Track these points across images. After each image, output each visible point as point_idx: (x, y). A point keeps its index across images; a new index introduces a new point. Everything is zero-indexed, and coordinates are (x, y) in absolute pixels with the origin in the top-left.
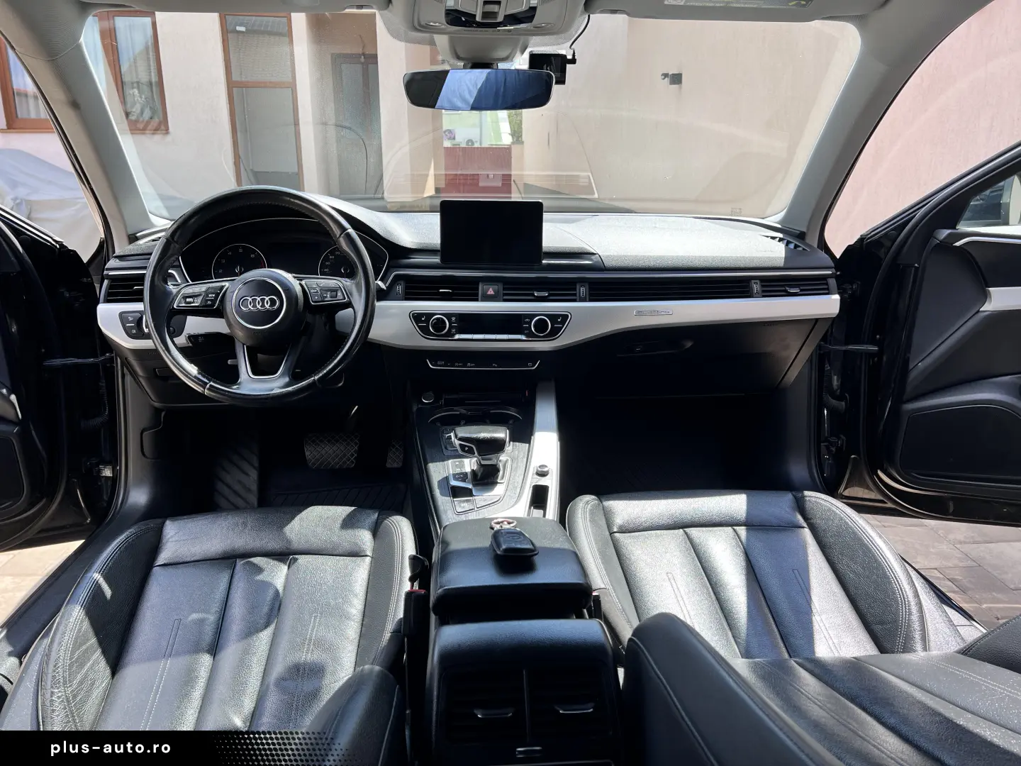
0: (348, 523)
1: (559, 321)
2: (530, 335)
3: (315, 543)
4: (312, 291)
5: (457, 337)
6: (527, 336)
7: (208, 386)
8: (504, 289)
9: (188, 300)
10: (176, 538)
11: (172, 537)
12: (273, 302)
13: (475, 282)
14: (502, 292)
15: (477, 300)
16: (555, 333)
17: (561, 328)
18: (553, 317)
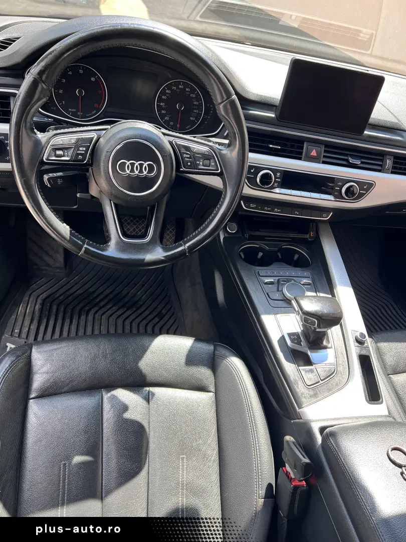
0: (191, 359)
1: (367, 187)
2: (339, 196)
3: (165, 376)
4: (185, 155)
5: (277, 190)
6: (336, 197)
7: (83, 249)
8: (325, 151)
9: (59, 152)
12: (151, 169)
13: (300, 142)
14: (323, 154)
15: (300, 159)
16: (361, 196)
17: (365, 194)
18: (361, 184)
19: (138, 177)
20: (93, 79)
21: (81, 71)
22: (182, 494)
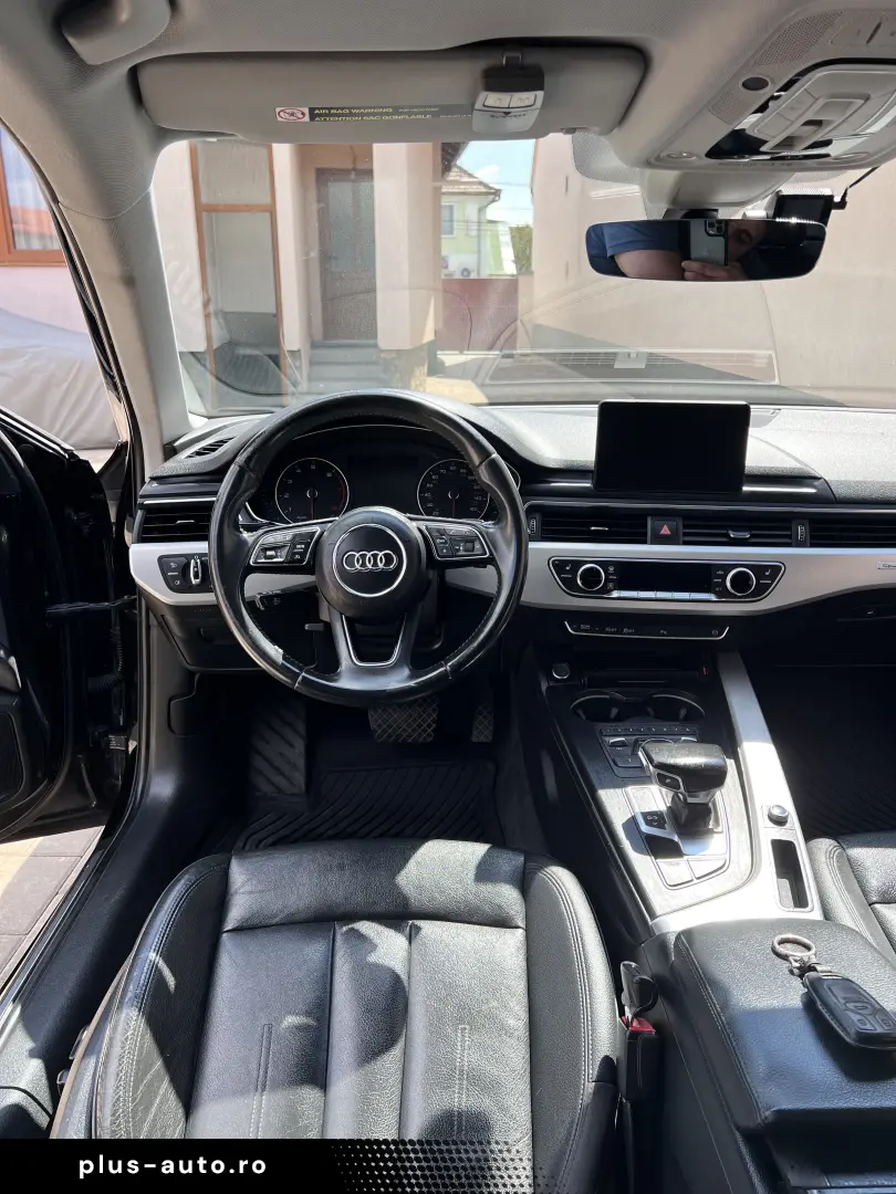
0: (484, 873)
1: (768, 575)
2: (723, 594)
3: (440, 901)
4: (438, 541)
5: (615, 594)
6: (718, 594)
7: (300, 678)
8: (685, 527)
9: (269, 553)
10: (248, 888)
11: (243, 885)
12: (389, 559)
13: (641, 516)
14: (681, 530)
15: (645, 542)
16: (761, 591)
17: (770, 585)
18: (759, 569)
19: (371, 572)
20: (329, 475)
21: (313, 467)
22: (461, 1089)
